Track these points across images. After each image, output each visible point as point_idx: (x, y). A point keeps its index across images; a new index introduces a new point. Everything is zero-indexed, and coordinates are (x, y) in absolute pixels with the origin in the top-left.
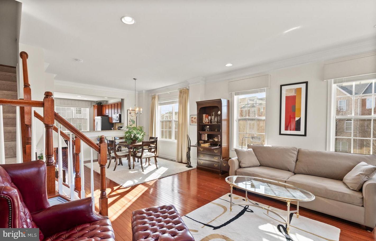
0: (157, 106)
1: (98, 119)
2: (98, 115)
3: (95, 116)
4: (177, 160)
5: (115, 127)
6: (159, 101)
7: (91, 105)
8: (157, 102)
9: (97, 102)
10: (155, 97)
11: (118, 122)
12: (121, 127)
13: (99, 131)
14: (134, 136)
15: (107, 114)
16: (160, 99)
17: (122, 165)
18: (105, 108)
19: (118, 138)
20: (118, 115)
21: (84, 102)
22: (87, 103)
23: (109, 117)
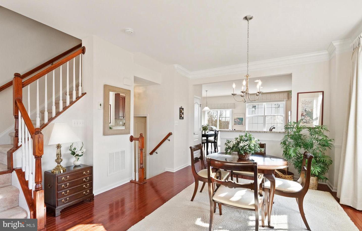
7: (288, 96)
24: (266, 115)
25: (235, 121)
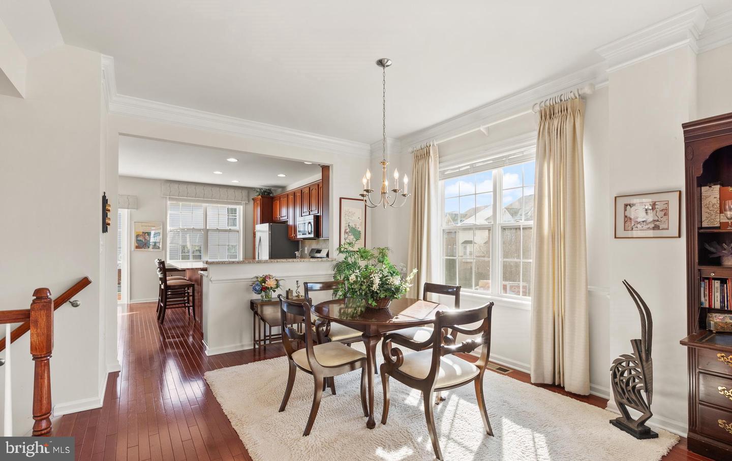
0: (435, 182)
1: (263, 230)
2: (263, 222)
3: (257, 224)
4: (537, 377)
5: (303, 251)
6: (442, 165)
7: (248, 196)
8: (435, 168)
9: (260, 189)
10: (428, 153)
11: (312, 236)
12: (319, 251)
13: (266, 262)
14: (384, 284)
15: (284, 219)
16: (443, 159)
17: (334, 393)
18: (278, 202)
19: (318, 286)
20: (311, 219)
21: (231, 191)
22: (238, 193)
23: (288, 226)
24: (208, 228)
25: (139, 239)
